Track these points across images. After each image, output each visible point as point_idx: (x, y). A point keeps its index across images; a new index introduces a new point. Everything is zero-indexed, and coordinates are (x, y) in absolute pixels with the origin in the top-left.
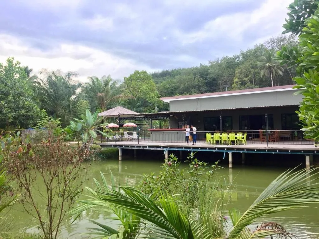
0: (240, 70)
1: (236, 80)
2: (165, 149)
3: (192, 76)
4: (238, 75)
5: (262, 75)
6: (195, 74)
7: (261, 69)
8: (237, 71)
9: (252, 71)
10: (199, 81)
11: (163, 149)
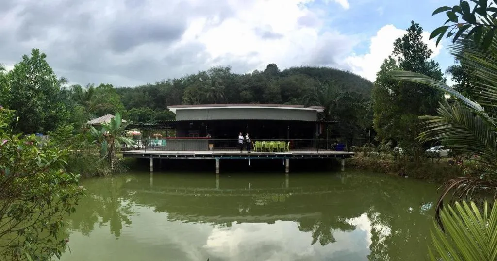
0: (189, 91)
1: (186, 98)
2: (215, 158)
3: (141, 93)
4: (187, 95)
5: (208, 96)
6: (144, 92)
7: (207, 91)
8: (186, 91)
9: (199, 92)
10: (149, 98)
11: (213, 158)
